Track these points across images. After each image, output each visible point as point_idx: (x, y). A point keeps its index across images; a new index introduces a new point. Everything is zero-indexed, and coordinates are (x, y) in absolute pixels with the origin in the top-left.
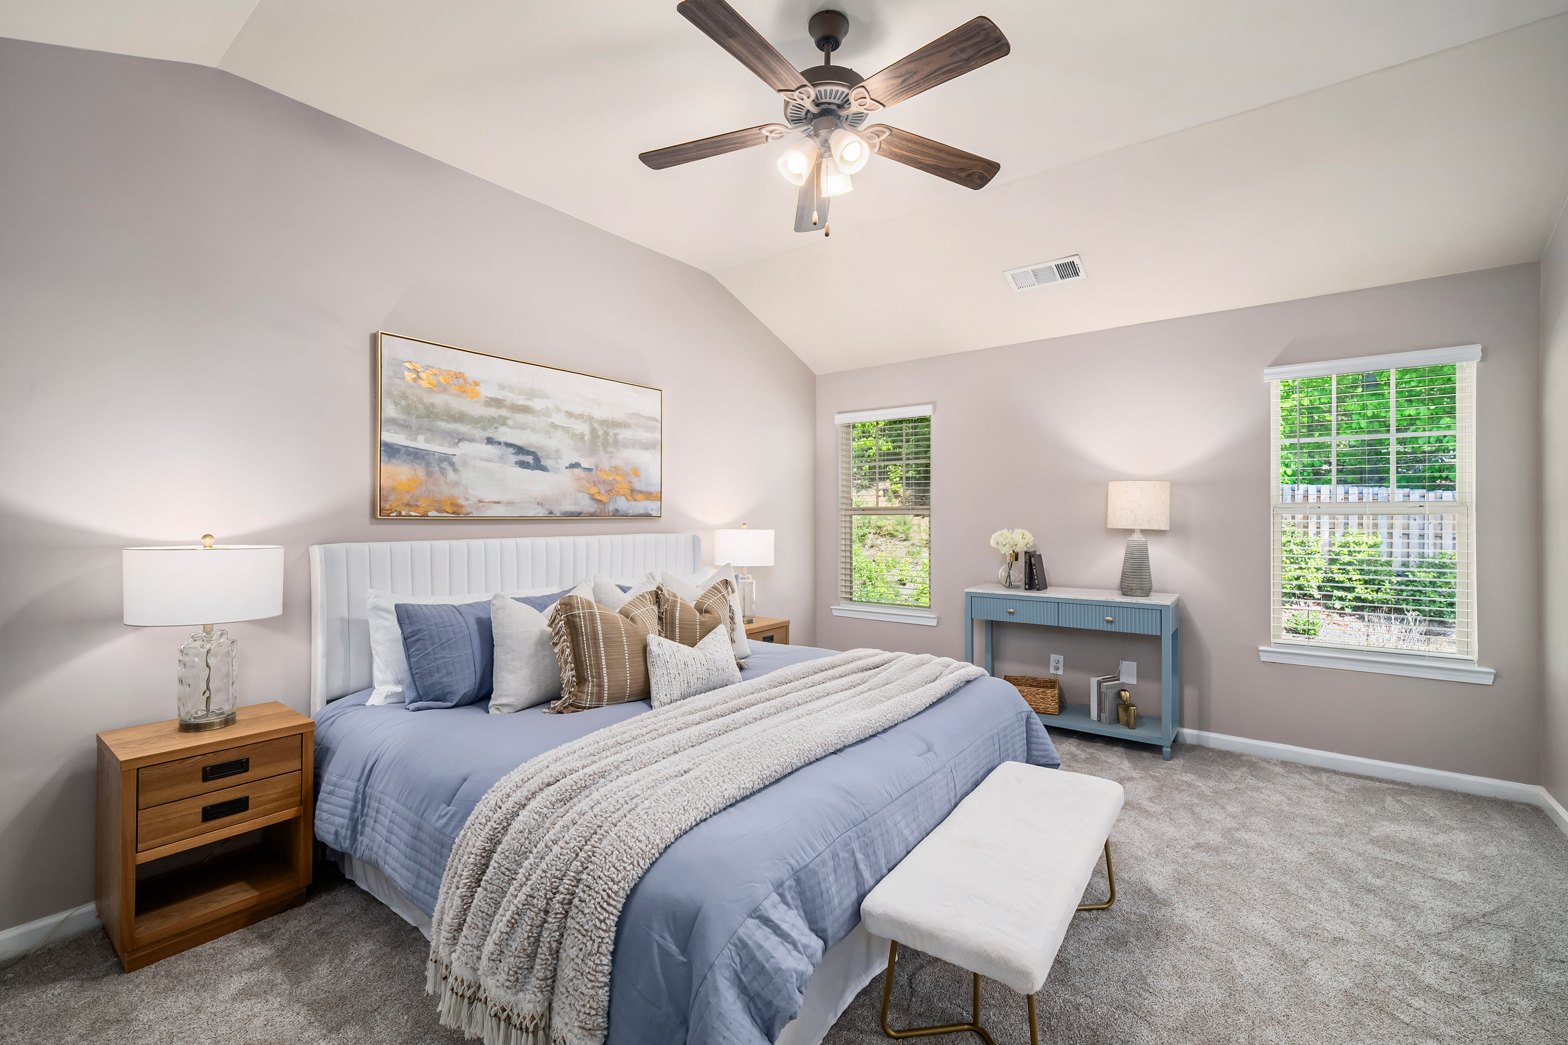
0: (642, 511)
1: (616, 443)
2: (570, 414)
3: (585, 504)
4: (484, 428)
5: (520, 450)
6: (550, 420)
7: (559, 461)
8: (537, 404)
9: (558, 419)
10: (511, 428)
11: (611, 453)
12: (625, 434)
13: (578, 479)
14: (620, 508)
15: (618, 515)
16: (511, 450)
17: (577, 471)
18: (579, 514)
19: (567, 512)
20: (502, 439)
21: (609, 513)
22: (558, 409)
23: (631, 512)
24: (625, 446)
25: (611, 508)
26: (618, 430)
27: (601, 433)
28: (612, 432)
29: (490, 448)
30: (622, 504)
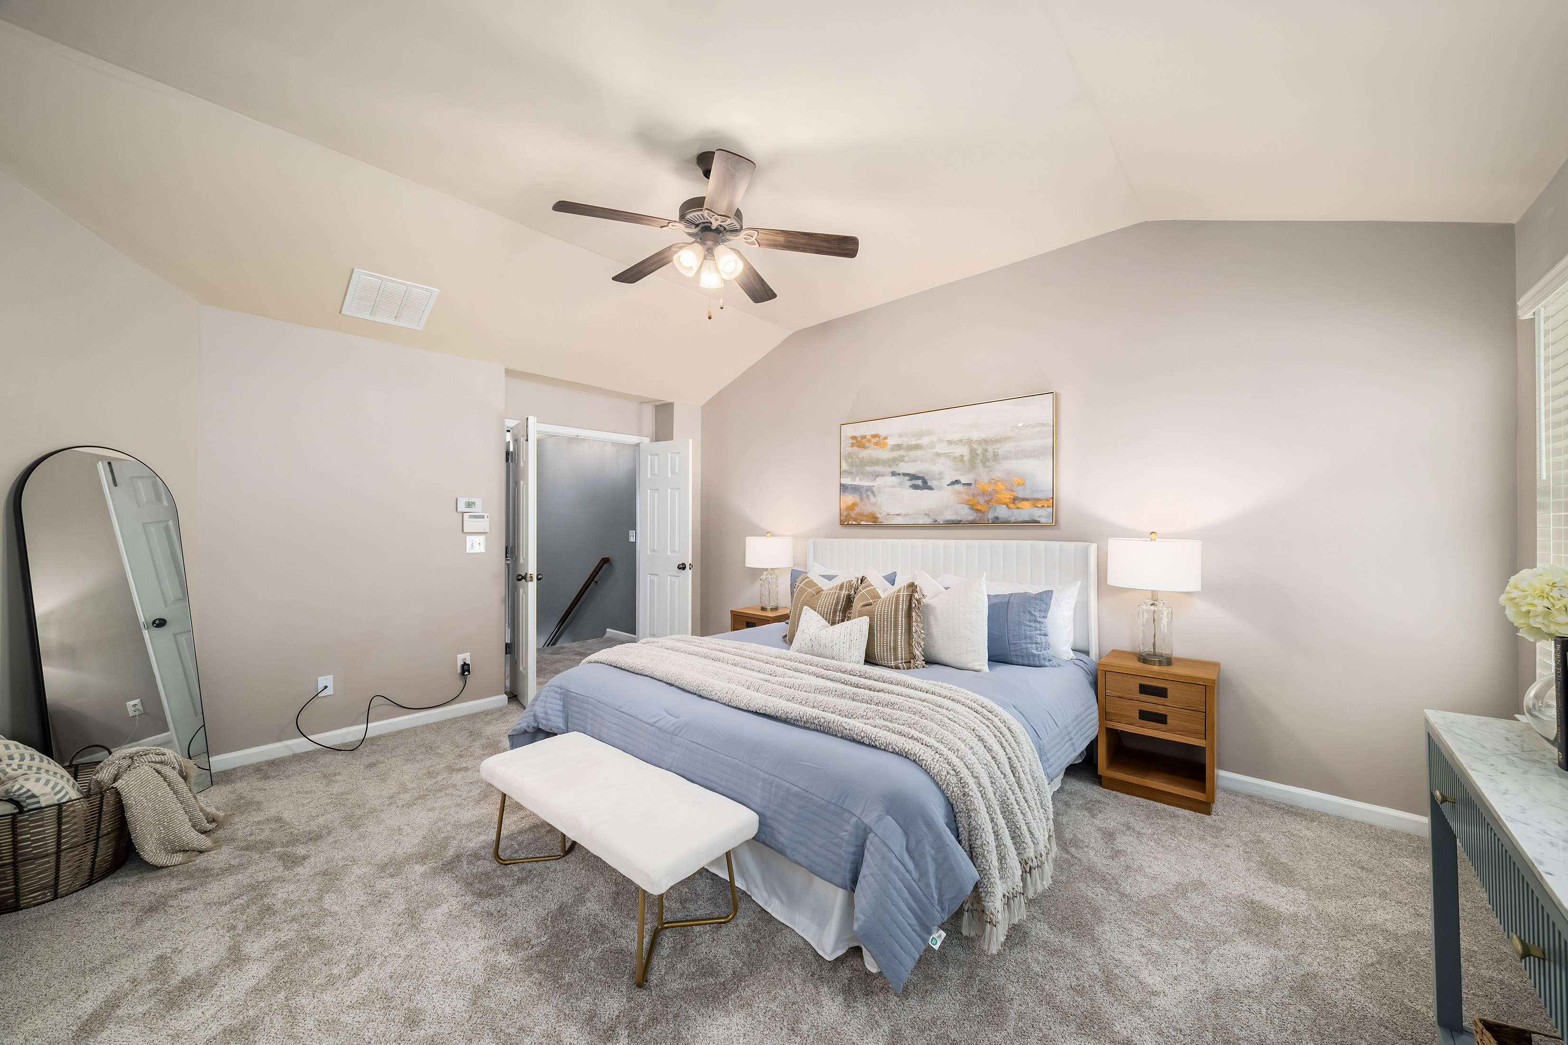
0: (1027, 518)
1: (996, 456)
2: (950, 442)
3: (965, 513)
4: (890, 466)
5: (913, 477)
6: (934, 450)
7: (942, 481)
8: (925, 441)
9: (941, 448)
10: (907, 462)
11: (990, 466)
12: (1002, 449)
13: (958, 493)
14: (999, 516)
15: (997, 522)
16: (907, 478)
17: (957, 486)
18: (959, 522)
19: (948, 520)
20: (901, 471)
21: (988, 521)
22: (941, 441)
23: (1013, 519)
24: (1006, 458)
25: (991, 516)
26: (998, 446)
27: (980, 451)
28: (990, 448)
29: (895, 479)
30: (1002, 512)
